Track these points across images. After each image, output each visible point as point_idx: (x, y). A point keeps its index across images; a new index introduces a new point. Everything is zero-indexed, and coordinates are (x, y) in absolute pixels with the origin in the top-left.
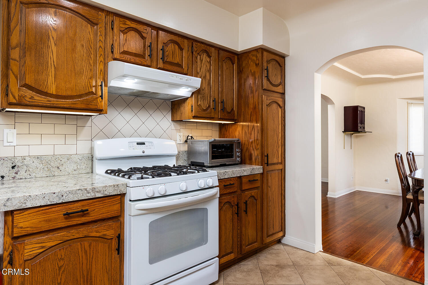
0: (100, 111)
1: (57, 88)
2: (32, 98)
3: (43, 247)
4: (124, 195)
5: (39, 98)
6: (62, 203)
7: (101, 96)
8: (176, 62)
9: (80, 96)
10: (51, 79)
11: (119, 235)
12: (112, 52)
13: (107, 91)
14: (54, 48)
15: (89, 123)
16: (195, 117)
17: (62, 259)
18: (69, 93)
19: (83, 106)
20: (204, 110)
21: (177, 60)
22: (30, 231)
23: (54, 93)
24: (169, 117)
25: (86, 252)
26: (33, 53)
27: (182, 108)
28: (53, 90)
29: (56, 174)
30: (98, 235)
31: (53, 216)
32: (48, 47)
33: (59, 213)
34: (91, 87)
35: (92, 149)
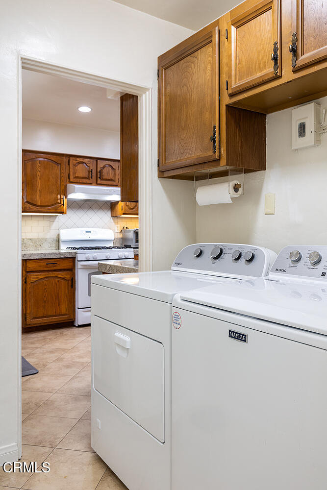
0: (62, 213)
1: (41, 202)
2: (30, 208)
3: (38, 278)
4: (75, 258)
5: (33, 208)
6: (46, 259)
7: (63, 205)
8: (110, 178)
9: (52, 205)
10: (38, 197)
11: (72, 278)
12: (69, 178)
13: (66, 201)
14: (39, 181)
15: (57, 219)
16: (124, 214)
17: (46, 285)
18: (47, 204)
19: (54, 211)
20: (132, 209)
21: (111, 176)
22: (33, 270)
23: (40, 204)
24: (109, 213)
25: (56, 284)
26: (30, 185)
27: (116, 208)
28: (39, 203)
29: (39, 249)
30: (62, 277)
31: (42, 264)
32: (37, 180)
33: (43, 264)
34: (58, 199)
35: (59, 235)
